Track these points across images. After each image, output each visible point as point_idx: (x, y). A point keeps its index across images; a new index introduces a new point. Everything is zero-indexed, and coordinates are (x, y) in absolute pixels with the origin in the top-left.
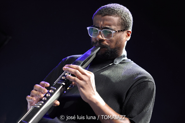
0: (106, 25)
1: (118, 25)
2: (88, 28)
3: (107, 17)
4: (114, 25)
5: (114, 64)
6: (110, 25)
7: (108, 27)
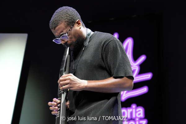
0: (60, 34)
1: (66, 27)
2: (53, 41)
3: (57, 28)
4: (64, 29)
5: (85, 46)
6: (62, 32)
7: (62, 33)
